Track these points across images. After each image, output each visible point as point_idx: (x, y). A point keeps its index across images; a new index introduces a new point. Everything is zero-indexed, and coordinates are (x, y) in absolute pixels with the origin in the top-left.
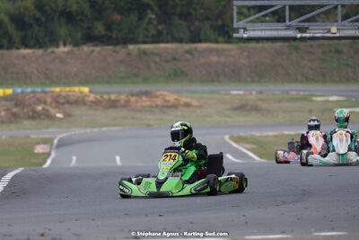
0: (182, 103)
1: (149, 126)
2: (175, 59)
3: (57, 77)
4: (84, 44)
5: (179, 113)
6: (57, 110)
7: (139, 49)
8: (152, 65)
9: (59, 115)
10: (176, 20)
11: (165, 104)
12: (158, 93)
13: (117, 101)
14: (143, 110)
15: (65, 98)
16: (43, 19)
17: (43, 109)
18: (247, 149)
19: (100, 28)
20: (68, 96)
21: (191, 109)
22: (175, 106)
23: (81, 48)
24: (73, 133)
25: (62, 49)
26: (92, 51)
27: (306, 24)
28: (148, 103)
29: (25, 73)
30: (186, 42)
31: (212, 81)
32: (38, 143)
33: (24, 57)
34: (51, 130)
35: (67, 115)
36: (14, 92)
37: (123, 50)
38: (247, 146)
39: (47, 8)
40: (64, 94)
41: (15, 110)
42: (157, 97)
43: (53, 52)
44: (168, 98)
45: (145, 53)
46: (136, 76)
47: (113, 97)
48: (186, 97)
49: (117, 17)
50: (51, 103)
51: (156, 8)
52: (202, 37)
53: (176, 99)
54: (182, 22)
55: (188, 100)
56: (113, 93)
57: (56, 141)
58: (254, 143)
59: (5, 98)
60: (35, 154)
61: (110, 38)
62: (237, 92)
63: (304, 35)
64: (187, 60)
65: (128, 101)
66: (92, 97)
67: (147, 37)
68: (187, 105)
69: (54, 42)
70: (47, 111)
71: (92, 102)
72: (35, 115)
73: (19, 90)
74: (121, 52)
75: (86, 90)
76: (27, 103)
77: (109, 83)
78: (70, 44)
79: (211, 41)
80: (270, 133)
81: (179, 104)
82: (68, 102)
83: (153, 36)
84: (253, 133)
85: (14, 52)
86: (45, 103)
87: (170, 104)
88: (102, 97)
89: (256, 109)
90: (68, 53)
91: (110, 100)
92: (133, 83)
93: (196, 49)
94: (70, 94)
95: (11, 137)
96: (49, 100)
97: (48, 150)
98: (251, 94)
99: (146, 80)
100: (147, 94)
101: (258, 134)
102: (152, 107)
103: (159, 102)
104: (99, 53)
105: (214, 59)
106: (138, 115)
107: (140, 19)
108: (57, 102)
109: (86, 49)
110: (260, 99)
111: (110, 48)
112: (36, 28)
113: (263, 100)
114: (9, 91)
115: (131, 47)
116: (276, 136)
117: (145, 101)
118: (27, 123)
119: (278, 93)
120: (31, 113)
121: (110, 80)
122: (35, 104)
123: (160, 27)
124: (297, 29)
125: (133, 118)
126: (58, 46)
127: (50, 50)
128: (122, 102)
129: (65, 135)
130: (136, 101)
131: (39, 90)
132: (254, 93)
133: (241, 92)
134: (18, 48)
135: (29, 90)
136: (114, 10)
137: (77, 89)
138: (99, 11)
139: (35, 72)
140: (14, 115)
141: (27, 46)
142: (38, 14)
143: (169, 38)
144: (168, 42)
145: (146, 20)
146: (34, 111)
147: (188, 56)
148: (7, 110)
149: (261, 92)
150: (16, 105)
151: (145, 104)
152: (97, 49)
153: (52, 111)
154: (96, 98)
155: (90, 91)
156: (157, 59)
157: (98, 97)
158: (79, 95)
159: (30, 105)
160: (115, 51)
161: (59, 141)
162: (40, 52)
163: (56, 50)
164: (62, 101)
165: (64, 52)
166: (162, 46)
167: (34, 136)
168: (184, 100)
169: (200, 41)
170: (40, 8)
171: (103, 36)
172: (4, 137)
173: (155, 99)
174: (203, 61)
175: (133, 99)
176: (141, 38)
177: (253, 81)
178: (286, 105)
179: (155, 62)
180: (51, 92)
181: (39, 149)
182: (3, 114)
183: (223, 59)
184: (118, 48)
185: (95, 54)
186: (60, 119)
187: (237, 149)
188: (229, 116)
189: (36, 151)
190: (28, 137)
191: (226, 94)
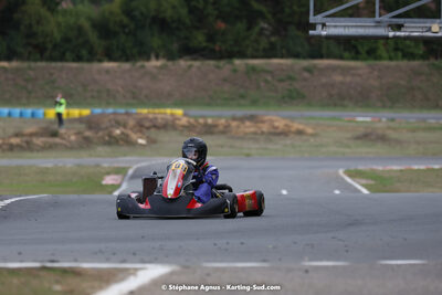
0: (293, 129)
1: (248, 155)
2: (290, 78)
3: (146, 96)
4: (180, 57)
5: (288, 142)
6: (139, 135)
7: (247, 65)
8: (262, 84)
9: (141, 141)
10: (293, 31)
11: (272, 130)
12: (266, 118)
13: (216, 126)
14: (244, 137)
15: (151, 120)
16: (132, 26)
17: (122, 133)
18: (363, 185)
19: (200, 38)
20: (156, 119)
21: (304, 137)
22: (284, 134)
23: (176, 62)
24: (154, 162)
25: (154, 63)
26: (190, 66)
27: (401, 21)
28: (252, 130)
29: (108, 91)
30: (304, 58)
31: (335, 105)
32: (108, 174)
33: (107, 71)
34: (128, 158)
35: (151, 141)
36: (92, 113)
37: (228, 66)
38: (364, 182)
39: (137, 13)
40: (151, 116)
41: (88, 134)
42: (263, 122)
43: (143, 67)
44: (276, 124)
45: (254, 69)
46: (242, 97)
47: (210, 121)
48: (300, 123)
49: (221, 25)
50: (135, 126)
51: (269, 16)
52: (324, 51)
53: (286, 125)
54: (299, 33)
55: (301, 127)
56: (212, 117)
57: (130, 172)
58: (372, 179)
59: (81, 120)
60: (102, 185)
61: (213, 51)
62: (364, 118)
63: (398, 34)
64: (305, 80)
65: (227, 127)
66: (184, 121)
67: (257, 50)
68: (300, 133)
69: (144, 53)
70: (127, 136)
71: (183, 126)
72: (113, 140)
73: (98, 111)
74: (225, 67)
75: (179, 112)
76: (103, 126)
77: (209, 105)
78: (164, 57)
79: (335, 57)
80: (395, 168)
81: (290, 132)
82: (155, 126)
83: (264, 50)
84: (375, 167)
85: (96, 66)
86: (125, 126)
87: (278, 131)
88: (196, 121)
89: (383, 139)
90: (161, 68)
91: (206, 125)
92: (239, 105)
93: (315, 66)
94: (159, 116)
95: (79, 166)
96: (131, 123)
97: (118, 182)
98: (380, 121)
99: (254, 103)
100: (252, 118)
101: (380, 168)
102: (255, 133)
103: (265, 128)
104: (199, 68)
105: (338, 78)
106: (238, 143)
107: (249, 28)
108: (142, 126)
109: (183, 63)
110: (389, 128)
111: (212, 63)
112: (123, 38)
113: (394, 129)
114: (86, 112)
115: (237, 62)
116: (401, 171)
117: (249, 127)
118: (101, 149)
119: (412, 120)
120: (107, 138)
121: (211, 101)
122: (112, 126)
123: (273, 39)
124: (389, 26)
125: (231, 147)
126: (148, 59)
127: (139, 64)
128: (221, 128)
129: (144, 164)
130: (238, 127)
131: (122, 111)
132: (384, 120)
133: (368, 119)
134: (100, 61)
135: (110, 110)
136: (218, 17)
137: (168, 111)
138: (199, 17)
139: (120, 89)
140: (87, 139)
141: (111, 59)
142: (126, 20)
143: (284, 51)
144: (282, 57)
145: (257, 29)
146: (110, 136)
147: (306, 75)
148: (78, 134)
149: (393, 120)
150: (90, 128)
151: (247, 130)
152: (197, 64)
153: (133, 136)
154: (189, 122)
155: (185, 115)
156: (269, 78)
157: (192, 120)
158: (169, 118)
159: (107, 128)
160: (218, 67)
161: (135, 172)
162: (127, 66)
163: (147, 64)
164: (147, 124)
165: (156, 67)
166: (275, 61)
167: (106, 165)
168: (296, 126)
169: (321, 57)
170: (128, 12)
171: (204, 49)
172: (69, 165)
173: (260, 125)
174: (324, 80)
175: (234, 124)
176: (249, 51)
177: (384, 107)
178: (421, 135)
179: (266, 81)
180: (137, 114)
181: (109, 180)
182: (73, 138)
183: (348, 79)
184: (222, 63)
185: (194, 69)
186: (141, 145)
187: (351, 185)
188: (349, 147)
189: (104, 183)
190: (98, 166)
191: (350, 121)
